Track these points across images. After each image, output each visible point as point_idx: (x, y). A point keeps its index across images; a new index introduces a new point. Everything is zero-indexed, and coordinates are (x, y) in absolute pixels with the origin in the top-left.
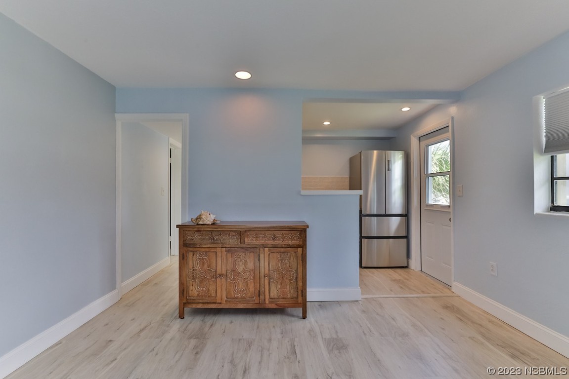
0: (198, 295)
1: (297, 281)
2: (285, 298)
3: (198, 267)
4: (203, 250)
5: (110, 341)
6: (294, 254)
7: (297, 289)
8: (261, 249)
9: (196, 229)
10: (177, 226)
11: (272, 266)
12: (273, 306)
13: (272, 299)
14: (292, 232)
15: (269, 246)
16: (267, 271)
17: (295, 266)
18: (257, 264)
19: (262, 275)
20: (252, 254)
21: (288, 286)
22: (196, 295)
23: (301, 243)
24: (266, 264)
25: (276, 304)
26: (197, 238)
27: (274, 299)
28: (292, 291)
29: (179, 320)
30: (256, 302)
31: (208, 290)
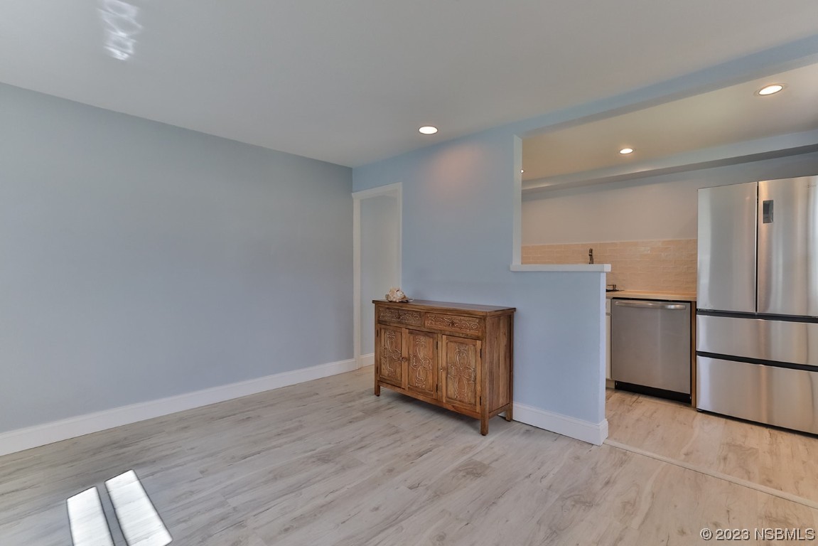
0: (389, 376)
1: (475, 384)
2: (463, 402)
3: (388, 346)
4: (392, 328)
5: (317, 394)
6: (473, 348)
7: (476, 394)
8: (440, 336)
9: (387, 306)
10: (374, 302)
11: (450, 358)
12: (449, 407)
13: (449, 398)
14: (471, 319)
15: (447, 333)
16: (444, 364)
17: (473, 363)
18: (435, 352)
19: (440, 366)
20: (431, 340)
21: (466, 388)
22: (386, 375)
23: (480, 334)
24: (444, 354)
25: (453, 406)
26: (387, 316)
27: (452, 399)
28: (470, 394)
29: (375, 396)
30: (434, 397)
31: (395, 371)
